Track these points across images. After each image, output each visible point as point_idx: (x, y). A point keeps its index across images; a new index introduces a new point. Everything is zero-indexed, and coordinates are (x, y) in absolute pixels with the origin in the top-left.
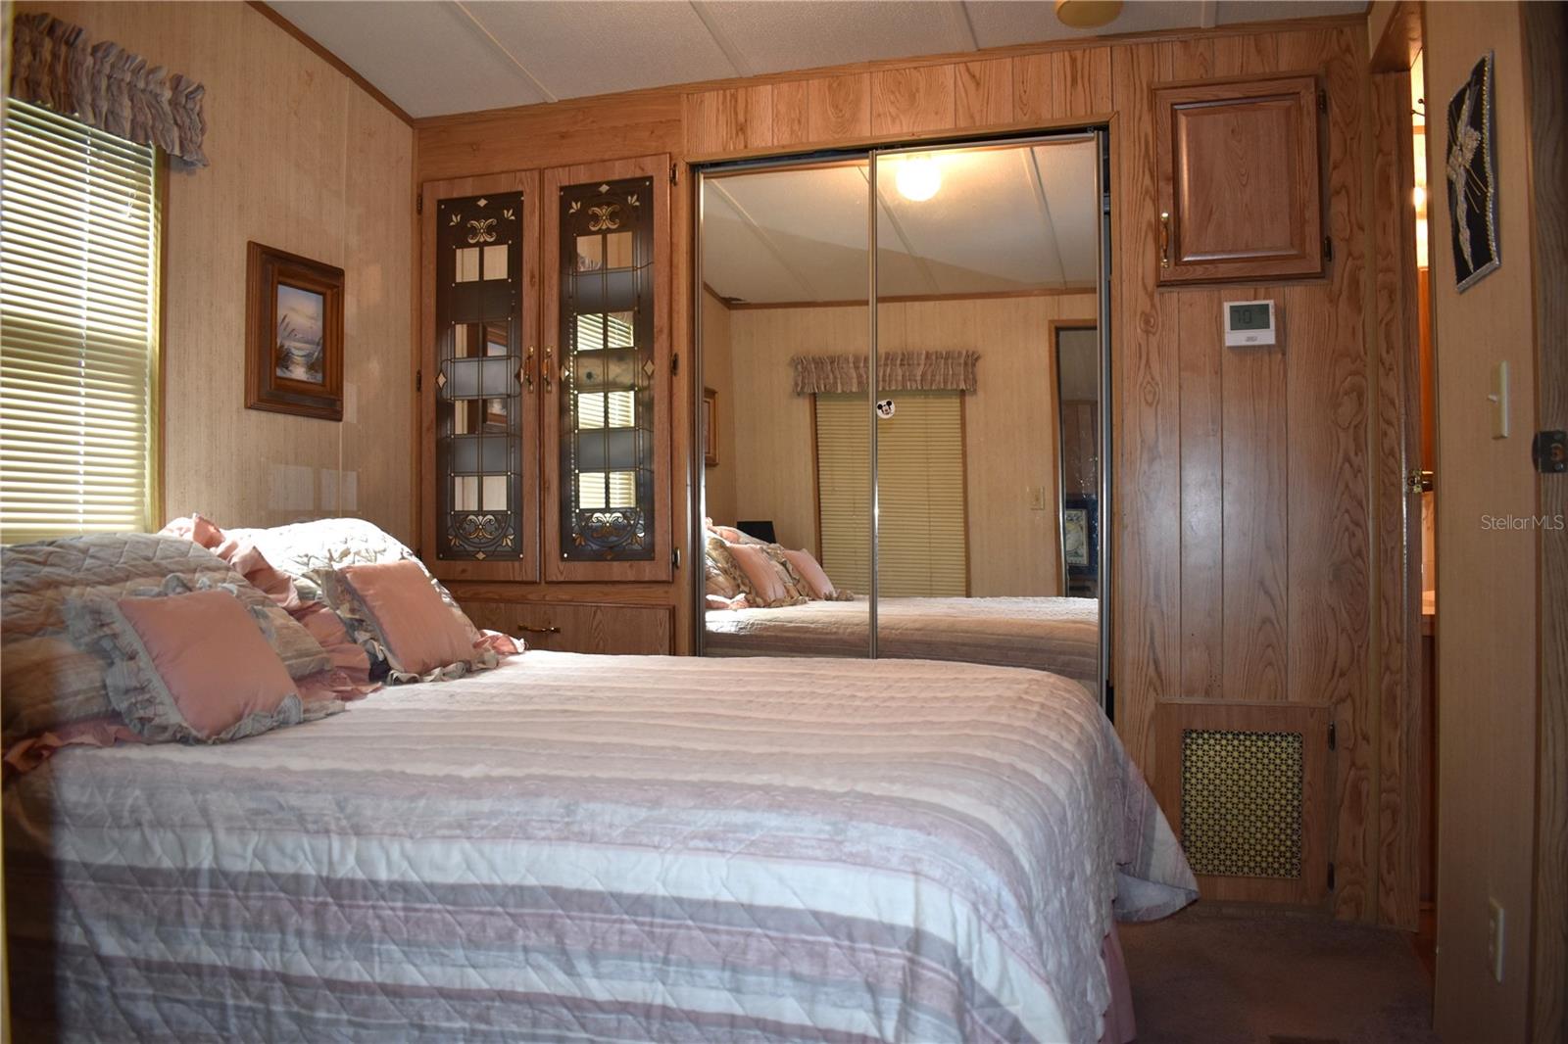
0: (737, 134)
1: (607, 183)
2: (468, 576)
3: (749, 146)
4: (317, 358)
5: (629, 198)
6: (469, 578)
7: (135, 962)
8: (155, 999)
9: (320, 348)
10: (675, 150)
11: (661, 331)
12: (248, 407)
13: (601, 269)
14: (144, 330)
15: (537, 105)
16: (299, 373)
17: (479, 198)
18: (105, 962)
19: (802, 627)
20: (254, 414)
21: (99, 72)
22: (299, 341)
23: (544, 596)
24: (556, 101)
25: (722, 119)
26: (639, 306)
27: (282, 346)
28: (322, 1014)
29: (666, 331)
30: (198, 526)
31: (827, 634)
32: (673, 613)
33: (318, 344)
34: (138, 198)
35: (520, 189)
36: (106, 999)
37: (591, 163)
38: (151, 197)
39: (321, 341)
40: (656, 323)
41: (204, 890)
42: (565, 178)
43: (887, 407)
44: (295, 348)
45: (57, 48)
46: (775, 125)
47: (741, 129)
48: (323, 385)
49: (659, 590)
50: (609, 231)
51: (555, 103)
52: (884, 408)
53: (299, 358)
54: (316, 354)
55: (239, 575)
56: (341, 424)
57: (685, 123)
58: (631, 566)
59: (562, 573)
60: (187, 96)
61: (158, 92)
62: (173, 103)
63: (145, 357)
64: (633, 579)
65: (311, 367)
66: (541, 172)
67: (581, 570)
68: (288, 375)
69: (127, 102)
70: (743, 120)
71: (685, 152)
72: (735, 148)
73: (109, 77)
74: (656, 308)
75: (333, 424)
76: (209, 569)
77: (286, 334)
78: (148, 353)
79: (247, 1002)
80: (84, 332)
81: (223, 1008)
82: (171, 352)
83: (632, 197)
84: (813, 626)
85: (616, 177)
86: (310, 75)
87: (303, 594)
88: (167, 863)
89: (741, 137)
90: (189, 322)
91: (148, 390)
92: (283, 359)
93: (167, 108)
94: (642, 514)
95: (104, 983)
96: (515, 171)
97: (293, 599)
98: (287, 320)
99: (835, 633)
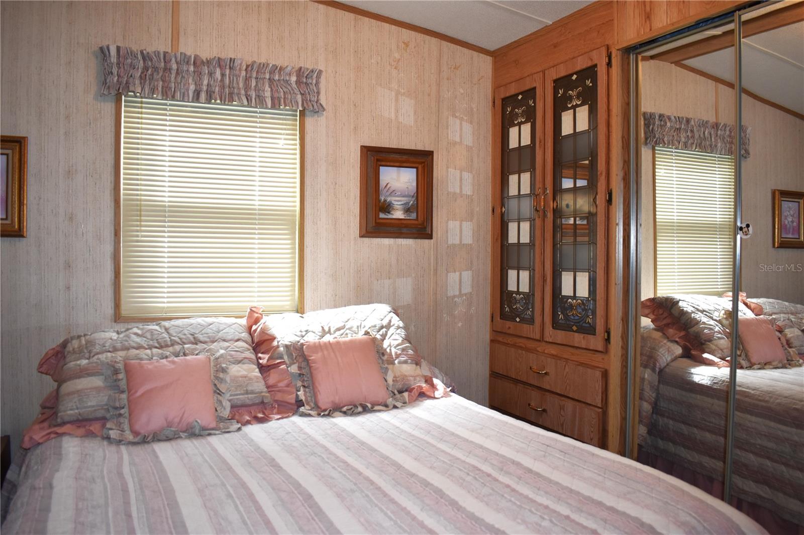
0: (646, 22)
1: (576, 73)
2: (511, 332)
3: (652, 29)
4: (412, 205)
5: (587, 81)
6: (511, 333)
9: (415, 198)
10: (610, 42)
11: (601, 174)
12: (362, 236)
13: (574, 133)
14: (294, 202)
15: (543, 28)
16: (398, 214)
17: (518, 95)
19: (745, 392)
20: (366, 240)
21: (250, 77)
22: (398, 196)
23: (544, 350)
24: (551, 23)
25: (637, 11)
26: (592, 157)
27: (385, 201)
29: (604, 174)
30: (249, 313)
31: (760, 400)
32: (605, 375)
33: (413, 197)
34: (288, 135)
35: (534, 86)
37: (566, 62)
38: (298, 132)
39: (416, 195)
40: (599, 168)
42: (554, 74)
43: (746, 229)
44: (395, 201)
45: (223, 72)
46: (668, 8)
47: (648, 17)
48: (417, 219)
49: (599, 357)
50: (577, 106)
51: (551, 25)
52: (744, 230)
53: (398, 206)
54: (411, 202)
56: (432, 240)
57: (616, 21)
58: (584, 337)
59: (551, 337)
60: (306, 77)
61: (288, 79)
62: (298, 82)
63: (295, 216)
64: (585, 347)
65: (407, 210)
66: (544, 72)
67: (560, 336)
68: (390, 216)
69: (267, 88)
70: (649, 10)
71: (616, 43)
72: (644, 33)
73: (256, 78)
74: (599, 157)
75: (426, 241)
77: (388, 193)
78: (297, 213)
80: (257, 207)
82: (308, 211)
83: (588, 81)
84: (752, 392)
85: (578, 68)
86: (407, 44)
89: (648, 22)
90: (320, 195)
91: (297, 233)
92: (387, 208)
93: (294, 85)
94: (592, 302)
96: (532, 75)
97: (266, 359)
98: (388, 186)
99: (767, 401)
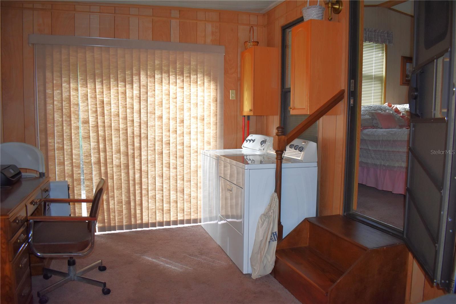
7: (373, 150)
8: (374, 154)
12: (401, 85)
14: (383, 73)
18: (369, 150)
27: (407, 74)
28: (391, 155)
30: (388, 104)
34: (382, 52)
36: (369, 154)
38: (384, 52)
41: (381, 142)
55: (394, 111)
60: (390, 34)
63: (383, 78)
68: (408, 79)
69: (380, 38)
73: (377, 35)
76: (389, 110)
77: (408, 72)
78: (384, 77)
79: (384, 154)
80: (373, 75)
81: (381, 155)
87: (403, 114)
88: (377, 139)
91: (383, 83)
92: (408, 76)
93: (386, 37)
95: (369, 153)
97: (401, 115)
98: (407, 69)
